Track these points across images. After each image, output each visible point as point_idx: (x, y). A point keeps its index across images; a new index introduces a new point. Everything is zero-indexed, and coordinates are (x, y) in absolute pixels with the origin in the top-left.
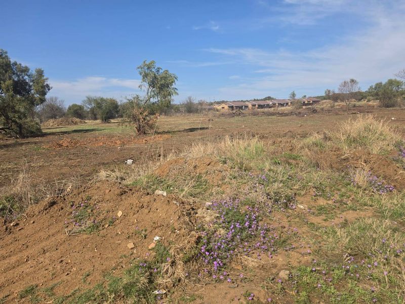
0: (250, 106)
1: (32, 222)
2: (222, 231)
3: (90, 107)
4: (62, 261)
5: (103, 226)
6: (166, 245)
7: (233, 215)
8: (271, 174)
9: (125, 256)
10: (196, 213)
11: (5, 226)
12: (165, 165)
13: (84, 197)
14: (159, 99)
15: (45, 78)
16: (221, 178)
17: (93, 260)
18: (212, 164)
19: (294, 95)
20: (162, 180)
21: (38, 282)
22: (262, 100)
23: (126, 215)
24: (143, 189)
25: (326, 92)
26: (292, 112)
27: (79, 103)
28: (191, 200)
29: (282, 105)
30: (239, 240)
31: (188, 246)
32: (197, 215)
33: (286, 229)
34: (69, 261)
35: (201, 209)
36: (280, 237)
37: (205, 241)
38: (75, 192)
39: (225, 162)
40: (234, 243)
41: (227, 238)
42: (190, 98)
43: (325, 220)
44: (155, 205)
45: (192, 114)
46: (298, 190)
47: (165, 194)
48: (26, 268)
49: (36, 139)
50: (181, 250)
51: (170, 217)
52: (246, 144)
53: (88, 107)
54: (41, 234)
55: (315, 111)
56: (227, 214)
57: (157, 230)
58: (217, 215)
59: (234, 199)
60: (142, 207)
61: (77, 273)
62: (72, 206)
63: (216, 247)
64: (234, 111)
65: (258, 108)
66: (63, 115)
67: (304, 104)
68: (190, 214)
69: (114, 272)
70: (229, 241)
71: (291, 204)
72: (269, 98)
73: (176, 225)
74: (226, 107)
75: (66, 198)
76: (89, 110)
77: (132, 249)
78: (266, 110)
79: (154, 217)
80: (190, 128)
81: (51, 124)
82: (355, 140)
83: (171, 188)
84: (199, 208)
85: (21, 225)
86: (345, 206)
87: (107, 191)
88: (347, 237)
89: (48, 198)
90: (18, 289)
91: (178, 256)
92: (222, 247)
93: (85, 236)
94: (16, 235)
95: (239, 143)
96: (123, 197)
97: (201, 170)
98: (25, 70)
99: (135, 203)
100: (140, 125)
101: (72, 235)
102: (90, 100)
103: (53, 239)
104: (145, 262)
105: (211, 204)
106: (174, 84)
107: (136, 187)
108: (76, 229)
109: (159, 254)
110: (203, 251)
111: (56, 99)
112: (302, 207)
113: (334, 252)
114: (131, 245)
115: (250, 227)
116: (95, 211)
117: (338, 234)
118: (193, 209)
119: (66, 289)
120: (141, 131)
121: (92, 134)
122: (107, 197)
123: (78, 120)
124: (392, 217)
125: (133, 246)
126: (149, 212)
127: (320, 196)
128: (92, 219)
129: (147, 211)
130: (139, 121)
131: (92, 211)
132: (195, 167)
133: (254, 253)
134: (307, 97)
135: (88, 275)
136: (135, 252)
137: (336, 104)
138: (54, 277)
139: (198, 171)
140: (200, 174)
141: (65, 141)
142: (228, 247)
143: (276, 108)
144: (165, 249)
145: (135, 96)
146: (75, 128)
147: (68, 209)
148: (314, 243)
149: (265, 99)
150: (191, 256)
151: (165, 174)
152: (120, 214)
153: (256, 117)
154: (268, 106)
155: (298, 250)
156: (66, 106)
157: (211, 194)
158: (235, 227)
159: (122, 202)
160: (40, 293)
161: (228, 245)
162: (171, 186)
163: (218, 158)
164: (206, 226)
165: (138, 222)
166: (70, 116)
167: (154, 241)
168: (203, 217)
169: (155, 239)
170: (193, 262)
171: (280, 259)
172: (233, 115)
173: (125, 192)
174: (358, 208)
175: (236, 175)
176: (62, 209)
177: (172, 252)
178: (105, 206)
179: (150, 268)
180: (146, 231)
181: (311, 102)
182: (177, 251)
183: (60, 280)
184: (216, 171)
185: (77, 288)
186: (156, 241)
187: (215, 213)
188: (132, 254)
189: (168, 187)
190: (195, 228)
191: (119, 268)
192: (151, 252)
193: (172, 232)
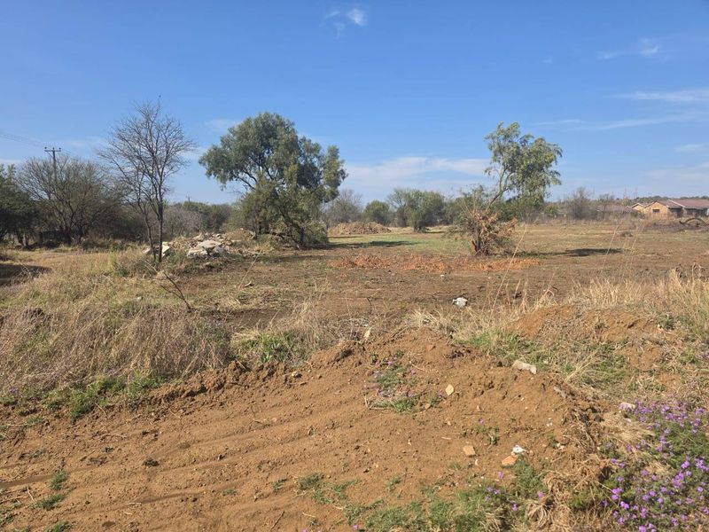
1: (318, 376)
2: (661, 469)
3: (398, 206)
4: (358, 448)
5: (421, 405)
6: (537, 466)
7: (687, 441)
9: (458, 466)
10: (601, 420)
11: (284, 376)
12: (535, 316)
13: (392, 351)
14: (521, 192)
15: (340, 159)
16: (658, 357)
17: (405, 459)
18: (639, 325)
20: (529, 343)
21: (324, 472)
23: (460, 394)
24: (491, 354)
27: (382, 200)
28: (590, 391)
30: (702, 497)
31: (583, 480)
32: (602, 424)
34: (369, 450)
35: (612, 413)
37: (619, 478)
38: (380, 340)
39: (670, 326)
40: (689, 501)
41: (671, 486)
44: (515, 388)
47: (534, 370)
48: (307, 444)
49: (320, 253)
50: (568, 483)
51: (545, 416)
53: (394, 207)
54: (330, 396)
56: (673, 434)
57: (518, 435)
58: (649, 433)
59: (690, 408)
60: (491, 386)
61: (379, 473)
62: (374, 362)
63: (646, 497)
66: (359, 217)
68: (587, 418)
69: (440, 488)
70: (676, 493)
73: (559, 434)
74: (664, 209)
75: (366, 347)
76: (396, 210)
77: (471, 456)
79: (514, 410)
81: (341, 231)
83: (546, 362)
84: (606, 411)
85: (304, 379)
87: (430, 347)
89: (342, 344)
90: (298, 474)
91: (561, 494)
92: (660, 501)
93: (393, 415)
94: (298, 392)
95: (702, 289)
96: (456, 362)
97: (613, 335)
98: (314, 150)
99: (477, 377)
100: (479, 239)
101: (374, 408)
102: (399, 195)
103: (346, 408)
104: (496, 487)
105: (634, 406)
106: (553, 163)
107: (478, 348)
108: (380, 400)
109: (522, 480)
110: (614, 497)
111: (351, 192)
114: (469, 450)
116: (408, 377)
118: (594, 411)
119: (364, 494)
120: (482, 250)
122: (429, 357)
125: (473, 453)
126: (504, 397)
128: (405, 388)
129: (499, 395)
130: (479, 231)
131: (404, 376)
132: (599, 327)
135: (397, 482)
136: (476, 463)
138: (346, 469)
139: (605, 336)
140: (609, 342)
141: (360, 258)
142: (674, 504)
144: (534, 473)
145: (477, 187)
146: (374, 238)
147: (369, 365)
150: (587, 500)
151: (534, 332)
152: (449, 390)
156: (364, 203)
157: (633, 388)
158: (692, 467)
159: (453, 370)
160: (328, 487)
161: (673, 500)
162: (544, 358)
163: (654, 315)
164: (622, 450)
165: (482, 412)
166: (369, 218)
167: (513, 453)
168: (617, 431)
169: (515, 450)
170: (591, 514)
173: (460, 354)
175: (698, 355)
176: (360, 363)
177: (548, 482)
178: (426, 372)
179: (504, 500)
180: (497, 430)
182: (559, 484)
183: (355, 478)
184: (648, 342)
185: (380, 498)
186: (516, 454)
187: (644, 427)
188: (471, 466)
189: (538, 358)
190: (598, 448)
191: (448, 484)
192: (507, 472)
193: (549, 445)
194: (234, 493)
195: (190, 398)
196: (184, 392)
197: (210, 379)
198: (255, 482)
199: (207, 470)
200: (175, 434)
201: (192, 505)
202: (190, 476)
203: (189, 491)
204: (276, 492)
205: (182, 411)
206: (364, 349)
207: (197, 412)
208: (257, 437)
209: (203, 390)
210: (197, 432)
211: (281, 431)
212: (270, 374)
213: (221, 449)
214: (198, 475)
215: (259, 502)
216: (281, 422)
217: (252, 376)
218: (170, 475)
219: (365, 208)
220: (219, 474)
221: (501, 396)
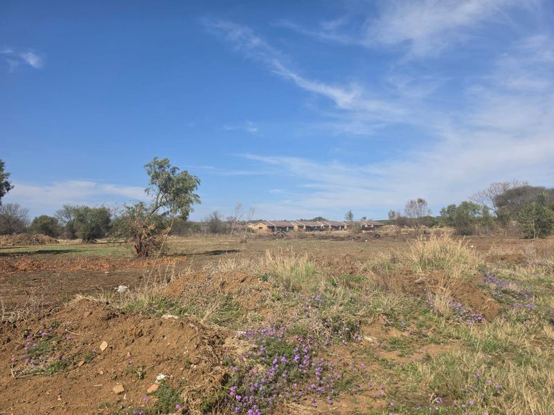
0: (296, 227)
2: (261, 368)
3: (67, 220)
5: (75, 364)
6: (176, 386)
7: (276, 347)
8: (328, 295)
9: (108, 405)
10: (223, 343)
13: (48, 324)
16: (259, 299)
17: (54, 413)
18: (248, 280)
19: (350, 216)
20: (174, 302)
22: (311, 221)
23: (114, 347)
24: (143, 313)
25: (389, 214)
26: (349, 237)
27: (51, 215)
29: (336, 228)
30: (285, 381)
31: (210, 387)
32: (224, 346)
33: (350, 368)
35: (230, 338)
36: (342, 377)
37: (235, 379)
39: (265, 279)
40: (278, 385)
41: (267, 378)
42: (215, 214)
43: (401, 356)
44: (161, 330)
45: (217, 235)
46: (363, 316)
50: (199, 393)
51: (183, 347)
52: (293, 263)
53: (63, 221)
55: (377, 236)
56: (268, 344)
57: (161, 366)
58: (254, 346)
59: (277, 328)
60: (141, 335)
62: (26, 336)
63: (252, 388)
64: (275, 233)
65: (306, 230)
66: (24, 230)
67: (364, 228)
68: (214, 343)
70: (271, 382)
71: (356, 335)
72: (320, 219)
73: (193, 358)
74: (265, 227)
75: (18, 324)
76: (65, 225)
77: (120, 393)
78: (317, 233)
79: (159, 348)
80: (215, 250)
82: (430, 262)
83: (186, 314)
84: (226, 337)
86: (425, 339)
87: (87, 314)
88: (431, 373)
91: (194, 403)
92: (261, 389)
93: (43, 379)
96: (111, 323)
97: (232, 288)
99: (129, 330)
100: (141, 243)
102: (68, 211)
105: (245, 333)
106: (195, 189)
108: (30, 368)
109: (164, 400)
110: (231, 393)
112: (369, 339)
113: (416, 394)
114: (118, 388)
115: (300, 363)
116: (63, 344)
117: (420, 369)
118: (218, 338)
120: (143, 252)
121: (65, 256)
122: (86, 322)
123: (46, 238)
124: (484, 350)
125: (123, 390)
126: (151, 340)
127: (393, 325)
128: (58, 354)
129: (148, 339)
130: (140, 236)
131: (58, 343)
132: (223, 284)
133: (306, 399)
134: (367, 219)
136: (125, 398)
137: (402, 230)
139: (227, 290)
140: (229, 294)
141: (23, 263)
142: (270, 390)
143: (329, 231)
144: (173, 392)
145: (138, 203)
146: (41, 248)
147: (19, 340)
148: (389, 384)
149: (315, 220)
150: (213, 401)
151: (178, 294)
152: (104, 346)
153: (304, 241)
154: (319, 228)
155: (366, 393)
156: (31, 218)
158: (279, 362)
159: (108, 330)
161: (269, 387)
162: (185, 311)
164: (237, 360)
165: (132, 356)
166: (35, 232)
167: (156, 382)
168: (234, 348)
169: (158, 378)
170: (216, 412)
171: (344, 405)
172: (274, 237)
173: (115, 316)
174: (441, 340)
177: (184, 396)
178: (81, 335)
180: (143, 367)
181: (372, 226)
182: (192, 394)
186: (159, 381)
187: (250, 343)
188: (120, 401)
189: (181, 312)
190: (221, 362)
192: (152, 397)
193: (186, 368)
206: (15, 327)
221: (149, 339)
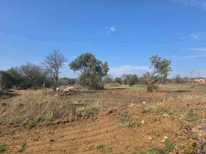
1: (102, 118)
4: (115, 138)
5: (134, 126)
6: (172, 142)
9: (147, 143)
11: (92, 118)
13: (125, 112)
17: (130, 141)
20: (167, 110)
21: (105, 144)
23: (146, 123)
32: (192, 131)
34: (119, 138)
37: (200, 146)
38: (121, 109)
44: (164, 120)
48: (100, 137)
50: (183, 147)
51: (174, 128)
54: (106, 124)
57: (165, 133)
60: (156, 120)
61: (122, 145)
68: (187, 129)
69: (141, 149)
73: (179, 133)
76: (123, 80)
77: (151, 140)
79: (164, 126)
84: (193, 127)
85: (98, 119)
87: (136, 110)
89: (109, 109)
90: (96, 145)
91: (181, 151)
93: (126, 129)
94: (96, 123)
96: (145, 114)
97: (193, 107)
98: (100, 62)
99: (151, 118)
101: (119, 128)
102: (124, 76)
103: (111, 127)
105: (202, 127)
107: (151, 111)
109: (168, 147)
110: (198, 152)
114: (150, 138)
116: (130, 119)
118: (189, 127)
119: (117, 150)
120: (150, 90)
122: (136, 113)
125: (152, 139)
126: (160, 123)
128: (129, 122)
129: (159, 122)
130: (148, 84)
132: (188, 105)
135: (128, 147)
136: (153, 142)
138: (111, 143)
139: (190, 107)
140: (191, 109)
141: (114, 92)
144: (171, 145)
147: (117, 116)
151: (168, 107)
152: (143, 122)
157: (201, 122)
159: (144, 116)
160: (106, 148)
163: (205, 101)
164: (199, 138)
165: (153, 128)
167: (164, 139)
168: (197, 133)
169: (165, 137)
173: (146, 112)
176: (115, 115)
177: (176, 147)
178: (135, 117)
179: (162, 152)
180: (159, 132)
182: (180, 148)
183: (114, 146)
184: (204, 109)
185: (122, 151)
186: (165, 139)
188: (151, 143)
189: (170, 114)
190: (192, 137)
191: (144, 147)
192: (163, 144)
193: (176, 136)
194: (77, 149)
195: (64, 124)
196: (62, 122)
197: (70, 118)
198: (83, 147)
199: (69, 143)
200: (59, 134)
201: (64, 152)
202: (63, 145)
203: (63, 149)
204: (90, 150)
205: (61, 127)
206: (116, 111)
207: (66, 128)
208: (84, 135)
209: (68, 121)
210: (66, 133)
211: (91, 133)
212: (88, 118)
213: (73, 138)
214: (66, 145)
215: (84, 152)
216: (91, 131)
217: (82, 118)
218: (58, 144)
219: (114, 79)
220: (72, 144)
